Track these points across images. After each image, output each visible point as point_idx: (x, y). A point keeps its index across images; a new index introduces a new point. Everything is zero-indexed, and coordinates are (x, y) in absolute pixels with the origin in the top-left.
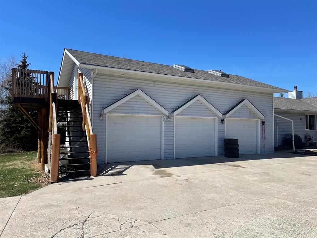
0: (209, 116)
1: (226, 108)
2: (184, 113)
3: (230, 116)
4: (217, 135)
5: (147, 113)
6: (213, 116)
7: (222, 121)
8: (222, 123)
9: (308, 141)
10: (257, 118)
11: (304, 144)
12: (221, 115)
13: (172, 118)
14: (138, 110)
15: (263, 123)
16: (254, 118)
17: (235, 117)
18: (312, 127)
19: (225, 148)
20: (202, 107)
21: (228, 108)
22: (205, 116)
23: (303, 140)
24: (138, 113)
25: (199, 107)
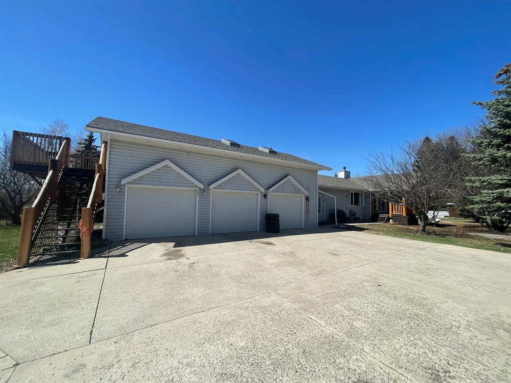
0: (251, 190)
1: (269, 183)
2: (222, 187)
3: (273, 191)
4: (259, 210)
5: (178, 186)
6: (256, 191)
7: (265, 196)
8: (265, 198)
9: (352, 215)
10: (301, 194)
11: (349, 218)
12: (263, 190)
13: (208, 191)
14: (167, 182)
15: (307, 199)
16: (299, 193)
17: (278, 192)
18: (357, 203)
19: (267, 223)
20: (244, 181)
21: (272, 183)
22: (246, 190)
23: (348, 215)
24: (167, 185)
25: (240, 181)
